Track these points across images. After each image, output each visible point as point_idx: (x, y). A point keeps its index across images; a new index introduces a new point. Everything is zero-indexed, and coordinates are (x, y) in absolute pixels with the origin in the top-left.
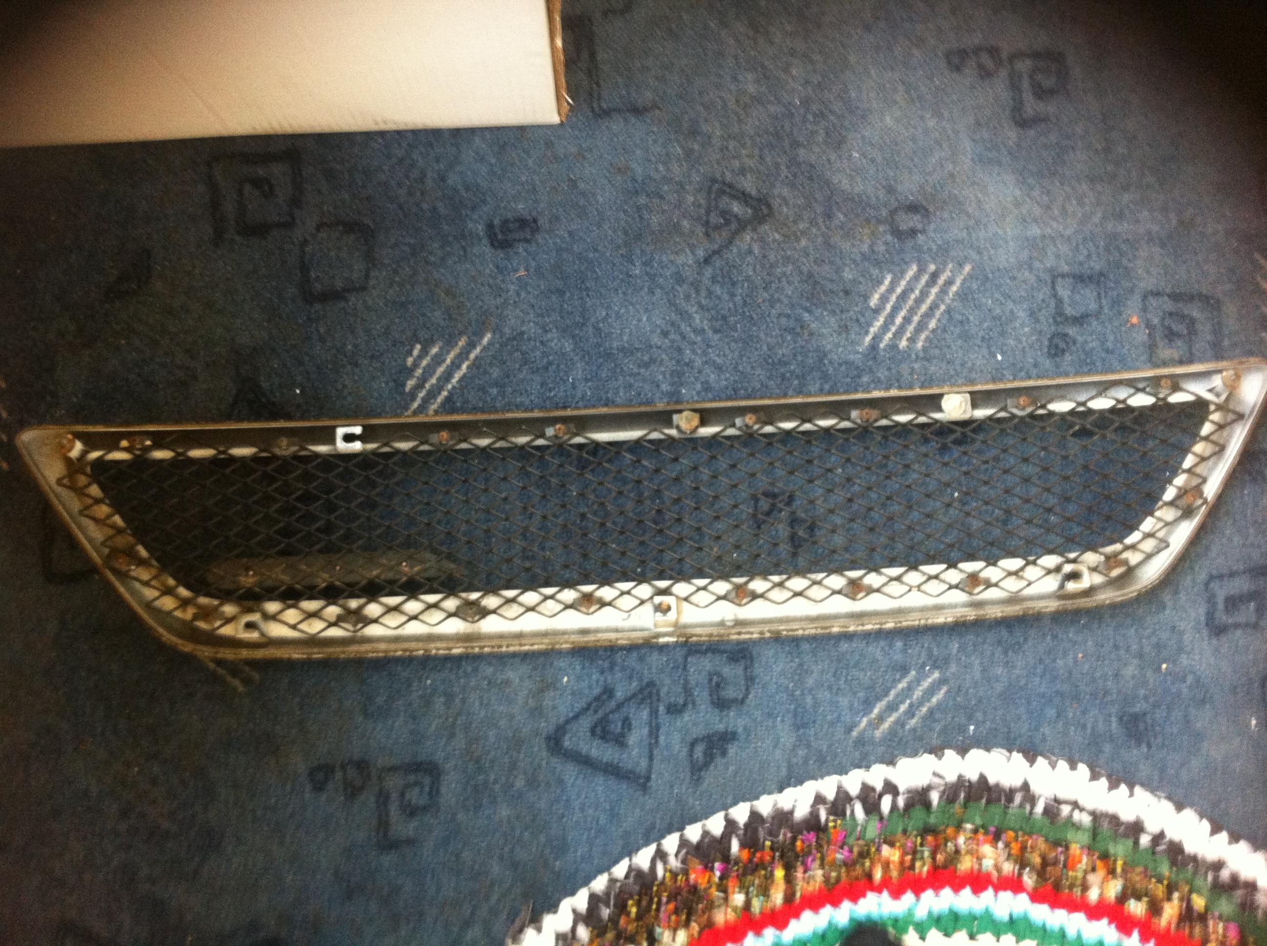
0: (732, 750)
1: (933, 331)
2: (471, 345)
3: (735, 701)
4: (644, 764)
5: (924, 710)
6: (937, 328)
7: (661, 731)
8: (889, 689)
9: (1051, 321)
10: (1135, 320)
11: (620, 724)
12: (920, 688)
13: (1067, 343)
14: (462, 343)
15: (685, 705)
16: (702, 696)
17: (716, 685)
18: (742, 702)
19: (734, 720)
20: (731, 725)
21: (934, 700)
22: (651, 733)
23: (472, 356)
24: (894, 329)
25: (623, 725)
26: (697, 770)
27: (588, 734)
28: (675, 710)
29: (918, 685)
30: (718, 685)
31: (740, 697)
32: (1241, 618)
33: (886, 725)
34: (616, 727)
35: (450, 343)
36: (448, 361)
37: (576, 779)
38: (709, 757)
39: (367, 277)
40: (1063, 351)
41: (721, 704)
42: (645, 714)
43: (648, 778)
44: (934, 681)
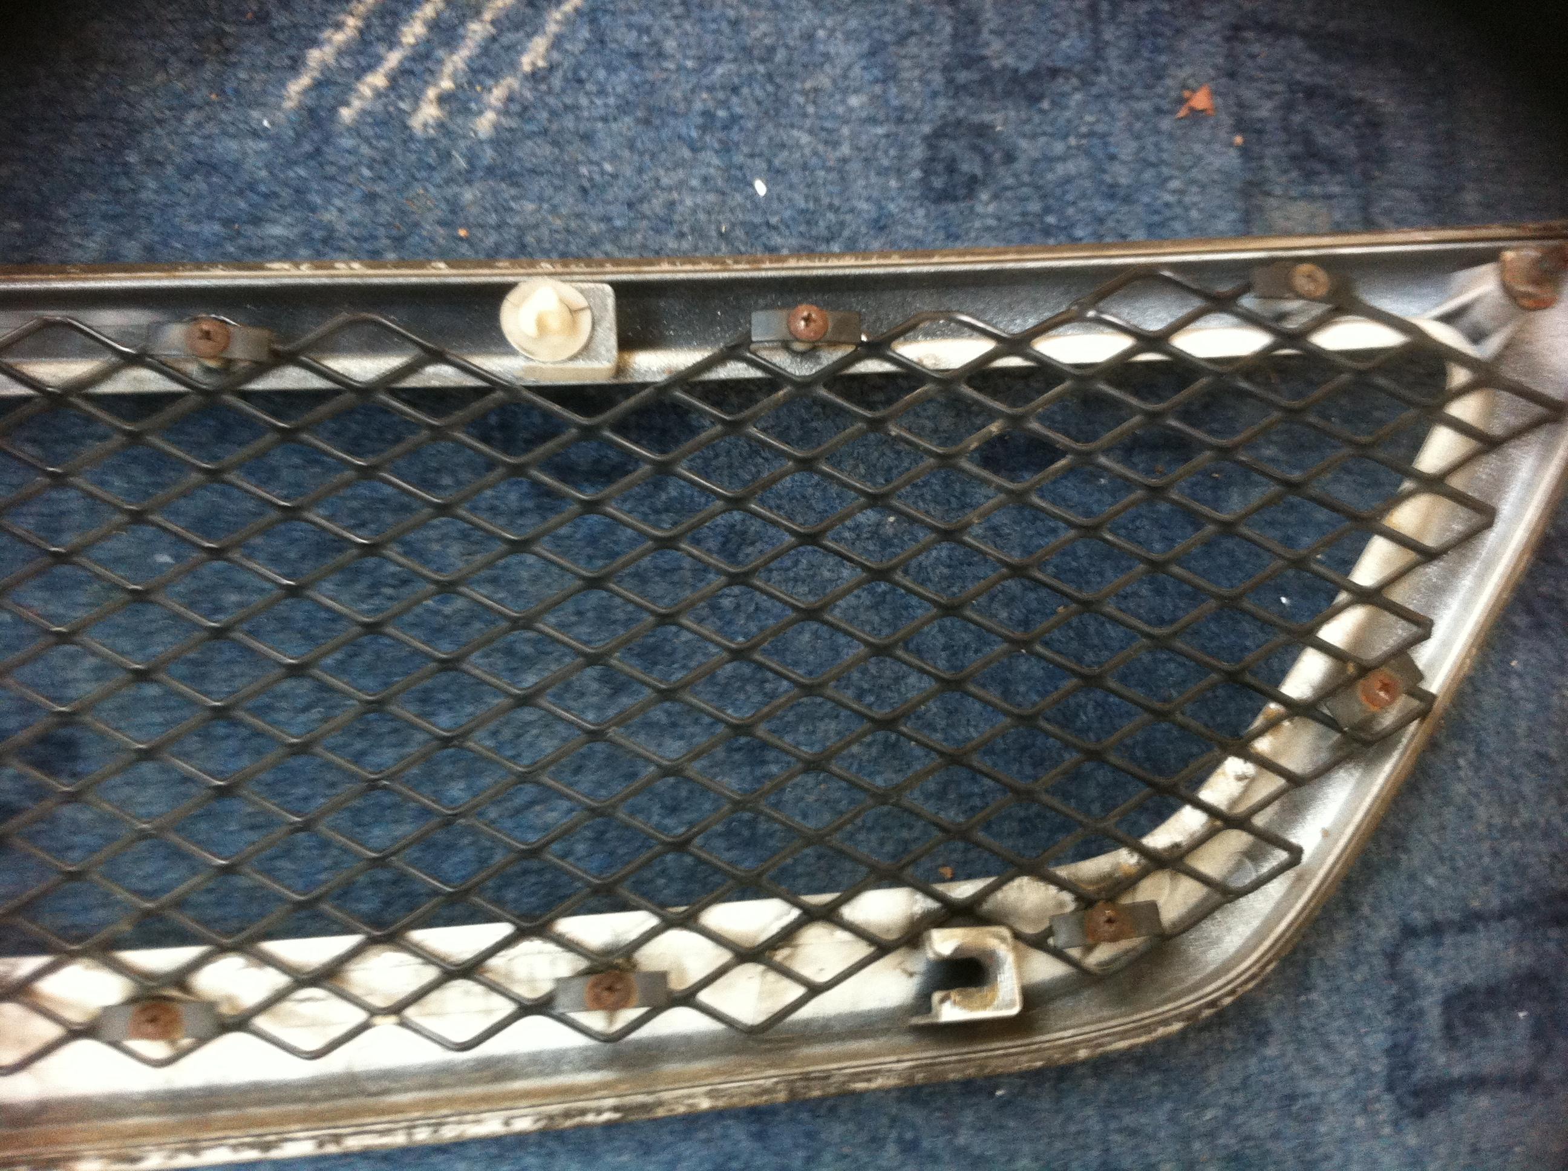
1: (535, 77)
6: (552, 68)
9: (937, 79)
10: (1201, 100)
13: (986, 159)
24: (393, 59)
32: (1489, 1063)
40: (973, 184)
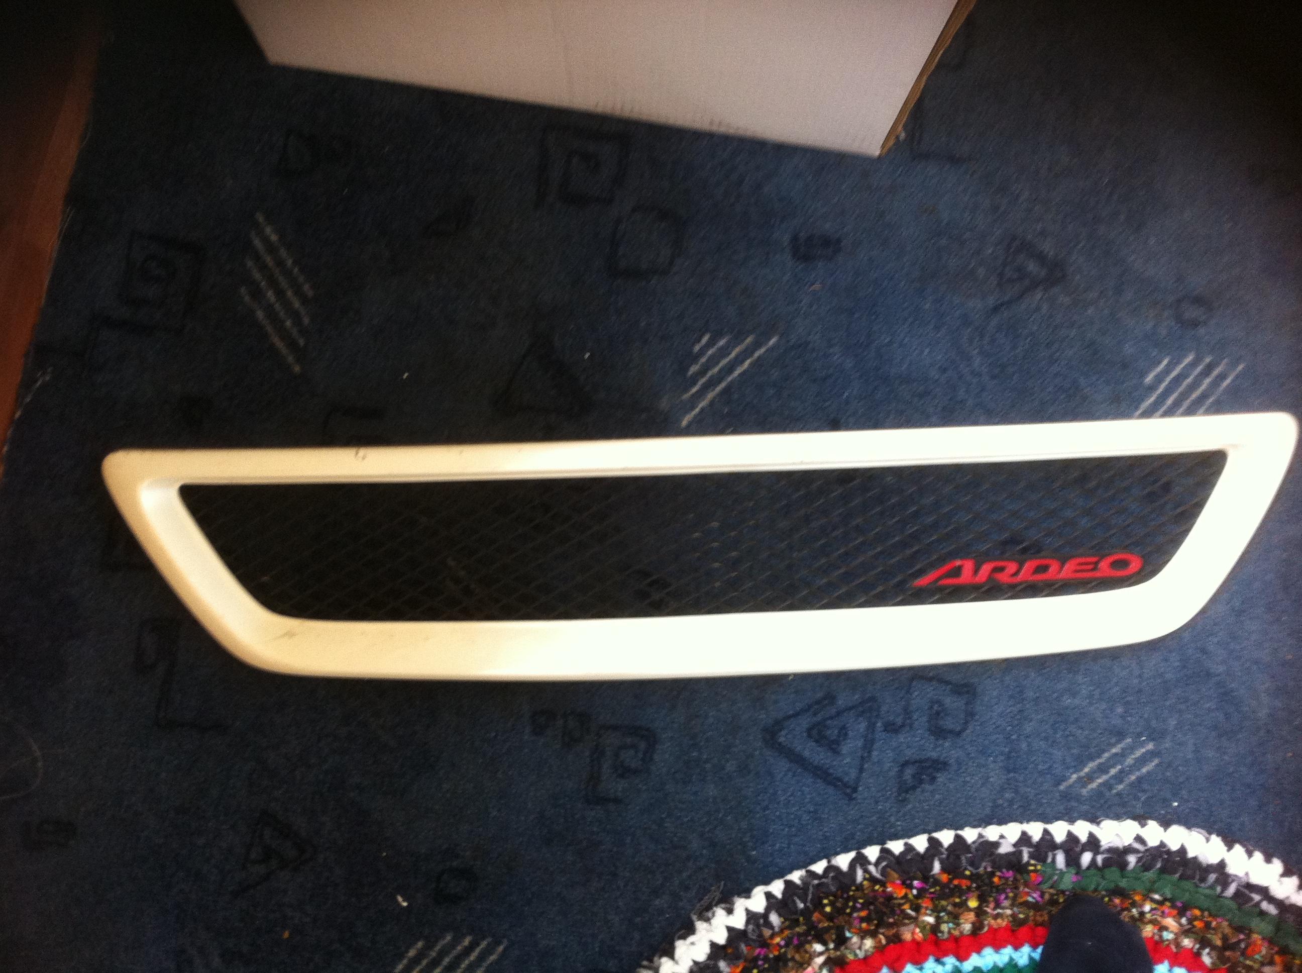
0: (941, 778)
2: (757, 345)
3: (951, 732)
4: (853, 773)
5: (1133, 778)
7: (875, 747)
8: (1104, 751)
11: (836, 732)
12: (1133, 756)
14: (749, 340)
15: (903, 726)
16: (921, 721)
17: (937, 713)
18: (959, 734)
19: (947, 750)
20: (944, 755)
21: (1144, 770)
22: (864, 747)
23: (757, 354)
25: (839, 732)
26: (905, 790)
27: (805, 734)
28: (892, 728)
29: (1132, 753)
30: (938, 713)
31: (958, 729)
33: (1094, 785)
34: (832, 733)
35: (738, 339)
36: (733, 355)
37: (785, 775)
38: (918, 780)
39: (671, 263)
41: (939, 733)
42: (862, 726)
43: (855, 790)
44: (1148, 751)
